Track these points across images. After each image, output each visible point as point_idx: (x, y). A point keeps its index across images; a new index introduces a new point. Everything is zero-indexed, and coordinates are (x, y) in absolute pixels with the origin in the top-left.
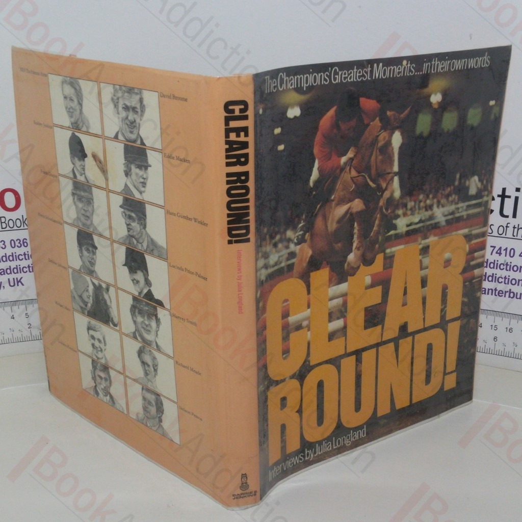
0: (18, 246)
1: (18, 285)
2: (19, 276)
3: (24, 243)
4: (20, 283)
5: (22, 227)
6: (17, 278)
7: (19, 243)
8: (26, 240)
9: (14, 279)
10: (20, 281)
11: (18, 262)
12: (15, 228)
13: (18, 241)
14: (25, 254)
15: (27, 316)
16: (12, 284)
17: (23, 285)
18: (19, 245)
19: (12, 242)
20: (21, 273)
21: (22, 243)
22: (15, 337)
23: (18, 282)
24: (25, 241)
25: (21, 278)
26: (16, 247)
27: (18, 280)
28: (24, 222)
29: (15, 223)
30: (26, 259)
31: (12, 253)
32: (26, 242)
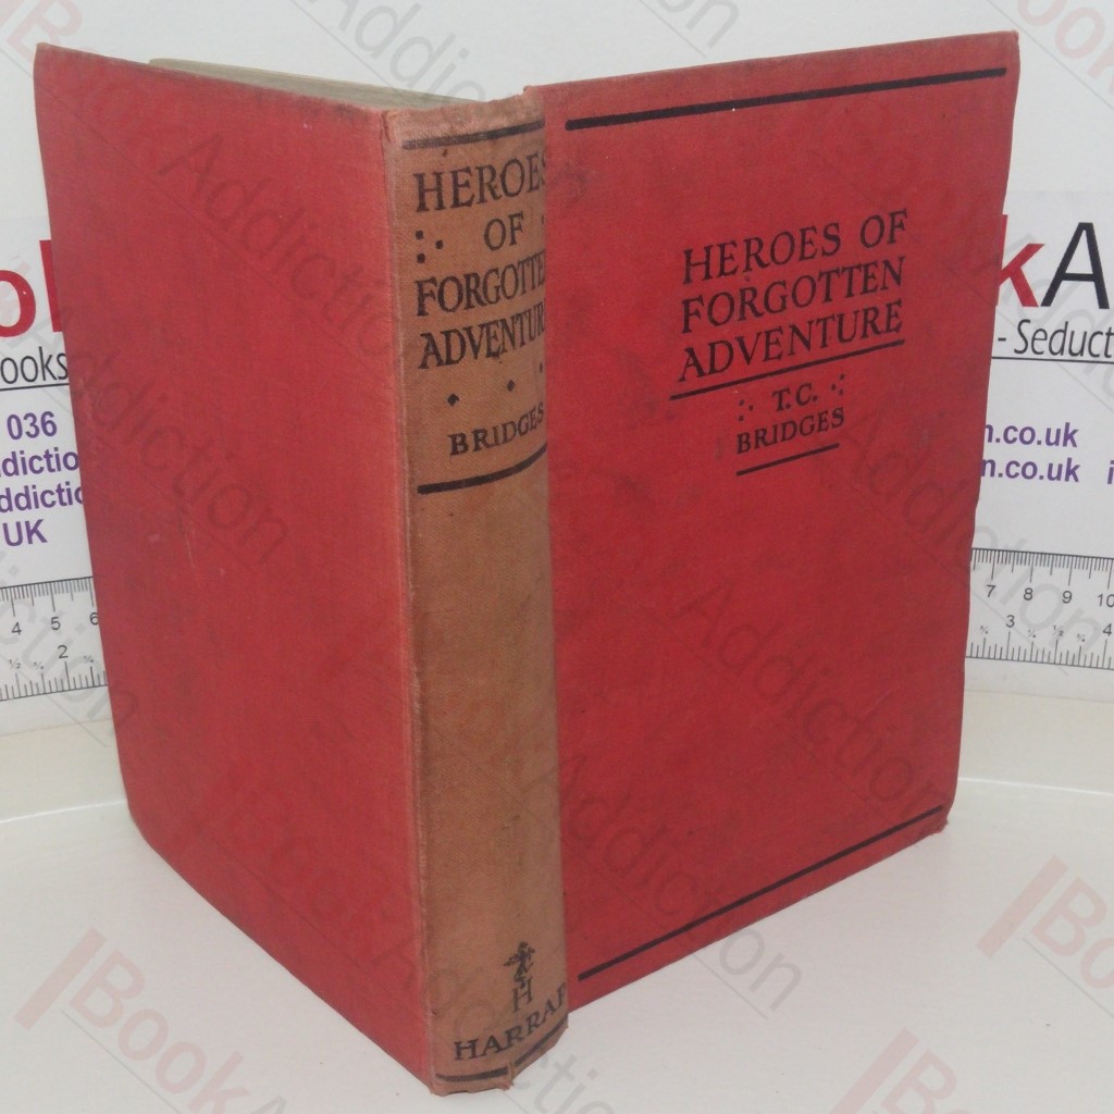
0: (28, 433)
1: (30, 542)
2: (31, 516)
3: (44, 424)
4: (35, 537)
5: (39, 381)
6: (27, 523)
7: (32, 424)
8: (51, 415)
9: (18, 524)
10: (35, 530)
11: (30, 479)
12: (21, 382)
13: (30, 419)
14: (48, 456)
15: (56, 625)
16: (14, 538)
17: (43, 540)
18: (33, 431)
19: (14, 421)
20: (37, 506)
21: (38, 423)
22: (23, 681)
23: (30, 533)
24: (48, 418)
25: (39, 522)
26: (24, 435)
27: (32, 526)
28: (45, 367)
29: (19, 369)
30: (51, 470)
31: (14, 454)
32: (50, 422)
